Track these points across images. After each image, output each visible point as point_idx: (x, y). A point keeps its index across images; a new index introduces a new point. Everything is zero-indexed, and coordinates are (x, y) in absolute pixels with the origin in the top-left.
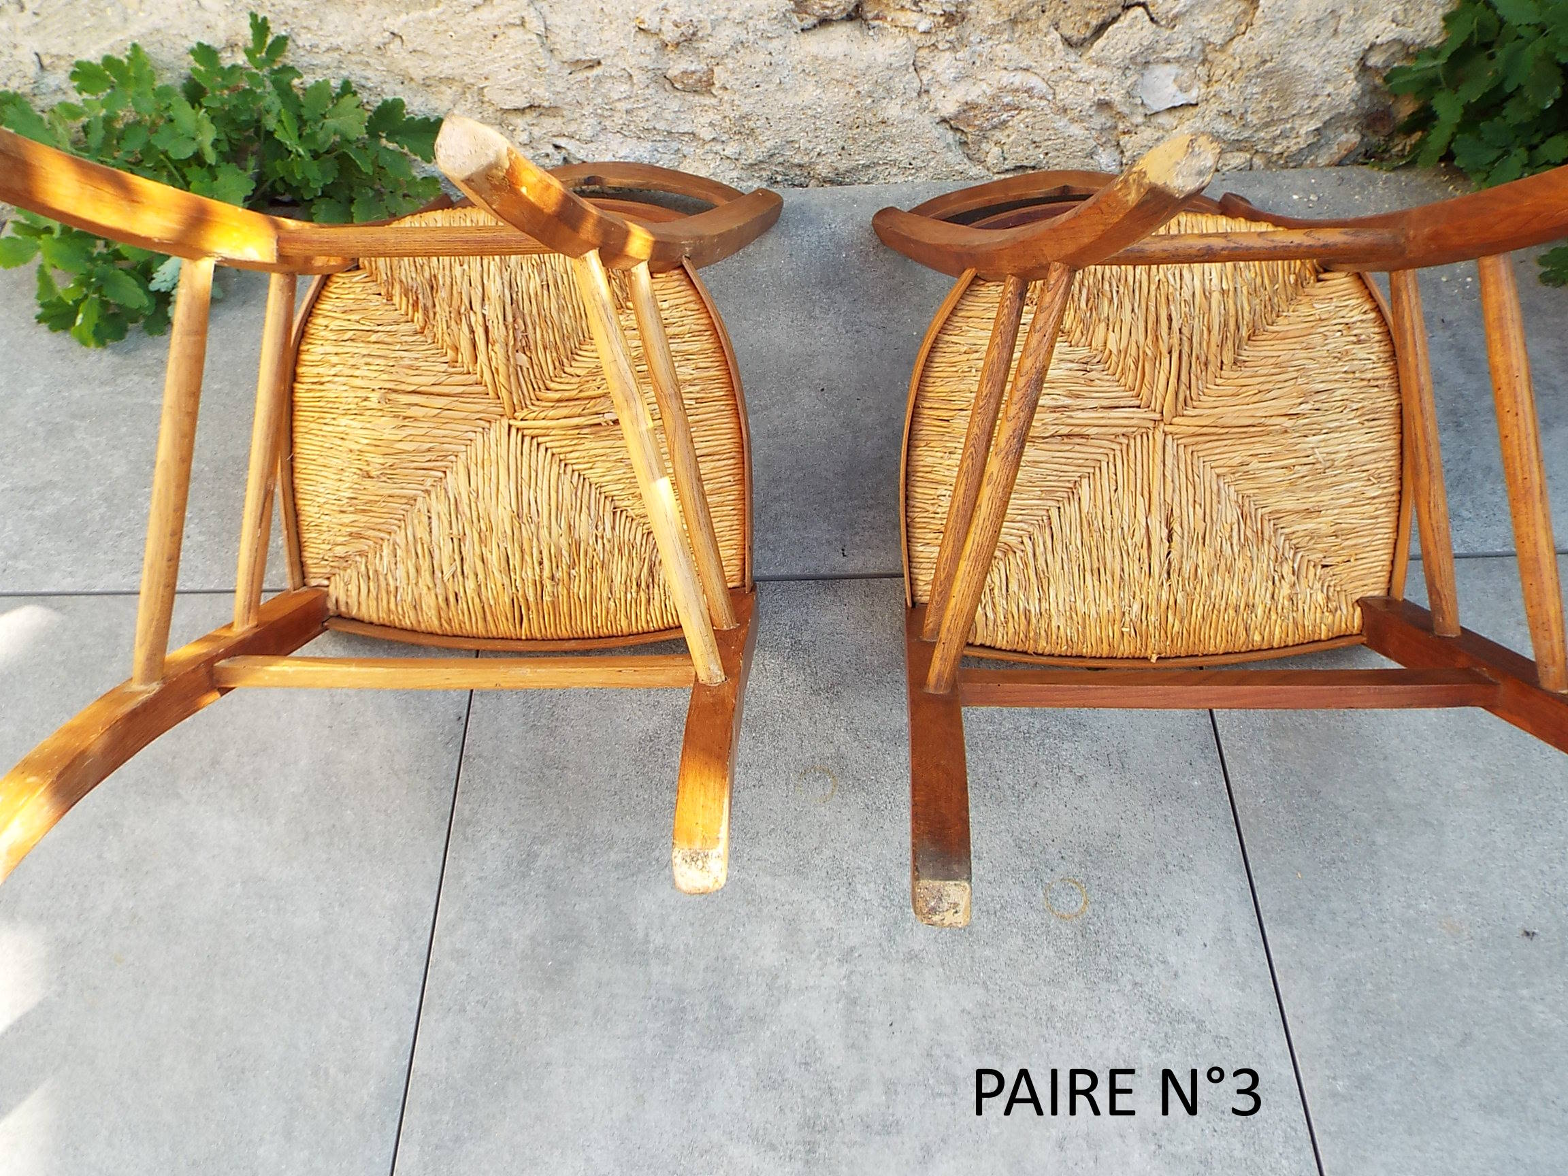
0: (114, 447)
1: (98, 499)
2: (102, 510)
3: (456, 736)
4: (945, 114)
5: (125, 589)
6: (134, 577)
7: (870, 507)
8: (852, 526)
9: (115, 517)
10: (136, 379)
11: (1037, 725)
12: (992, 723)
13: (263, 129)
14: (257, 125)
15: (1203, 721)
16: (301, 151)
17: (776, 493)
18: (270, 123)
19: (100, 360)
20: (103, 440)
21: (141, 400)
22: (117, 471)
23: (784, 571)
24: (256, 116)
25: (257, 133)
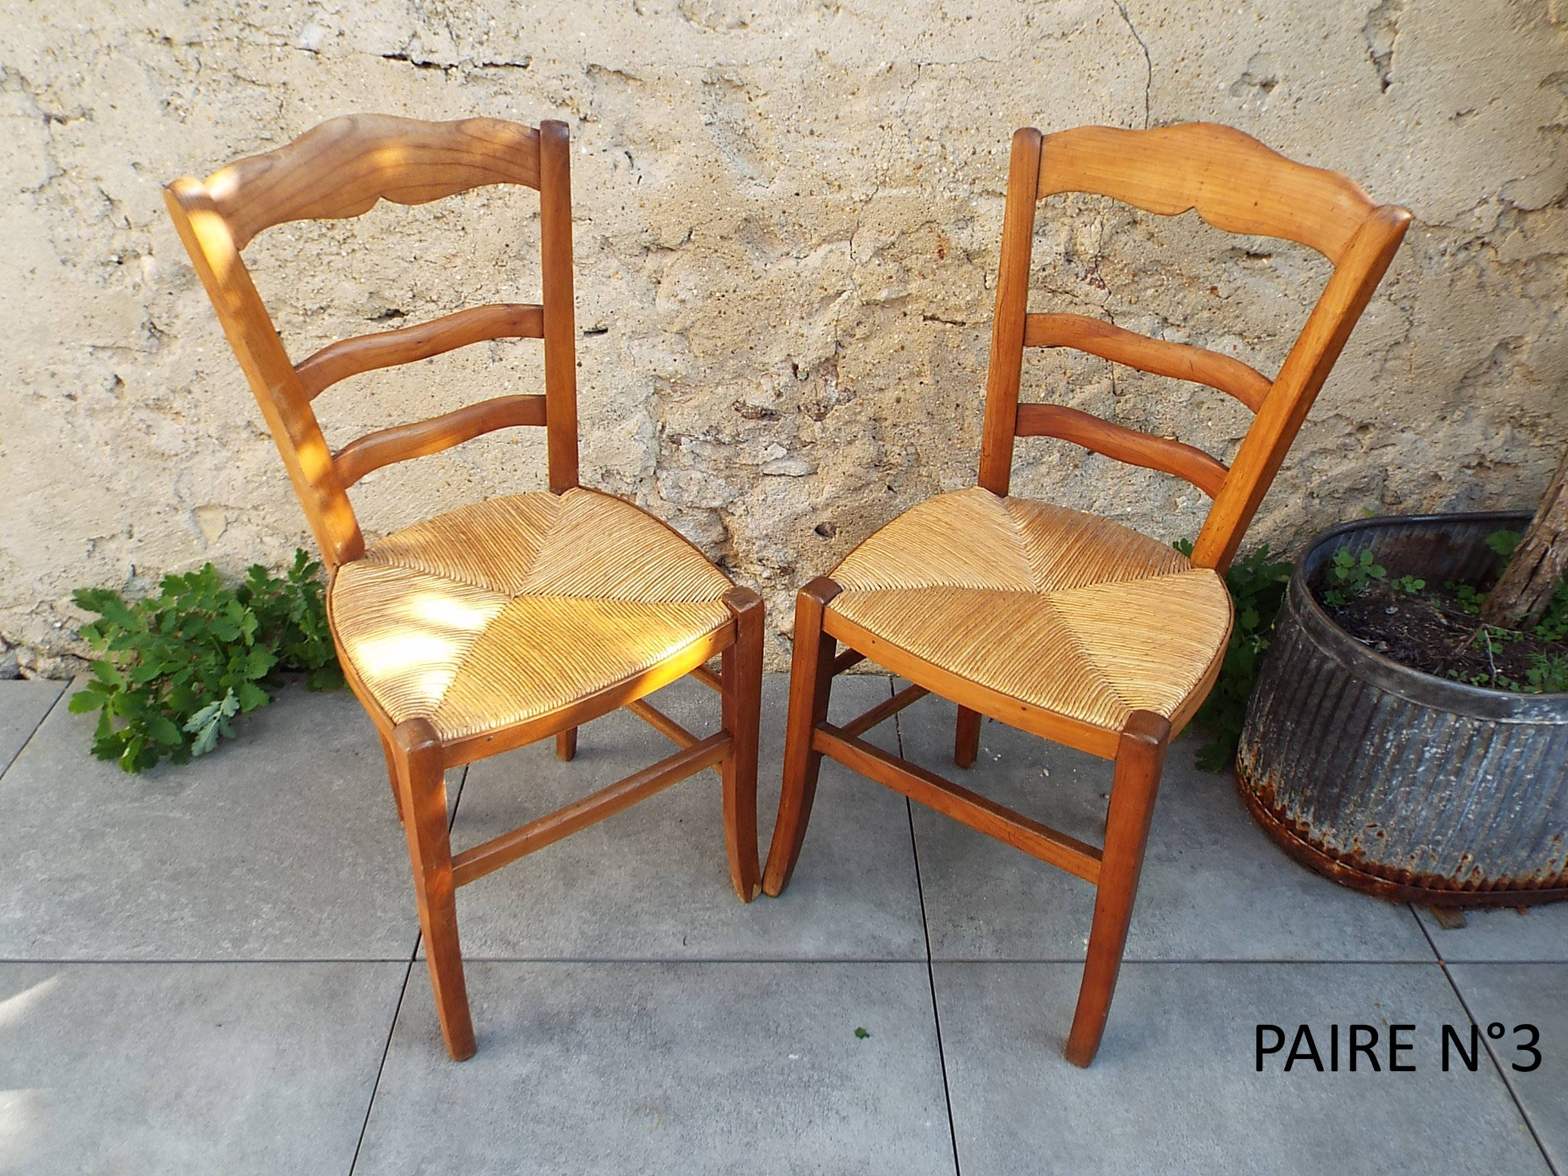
0: (134, 849)
1: (116, 888)
2: (118, 897)
3: (372, 1077)
4: (783, 629)
5: (127, 959)
6: (136, 949)
7: (708, 909)
8: (692, 922)
9: (127, 903)
10: (160, 797)
11: (816, 1077)
12: (782, 1074)
13: (288, 622)
14: (285, 618)
15: (938, 1077)
16: (316, 638)
17: (638, 895)
18: (296, 617)
19: (135, 782)
20: (127, 843)
21: (160, 813)
22: (134, 867)
23: (637, 955)
24: (286, 612)
25: (284, 622)
